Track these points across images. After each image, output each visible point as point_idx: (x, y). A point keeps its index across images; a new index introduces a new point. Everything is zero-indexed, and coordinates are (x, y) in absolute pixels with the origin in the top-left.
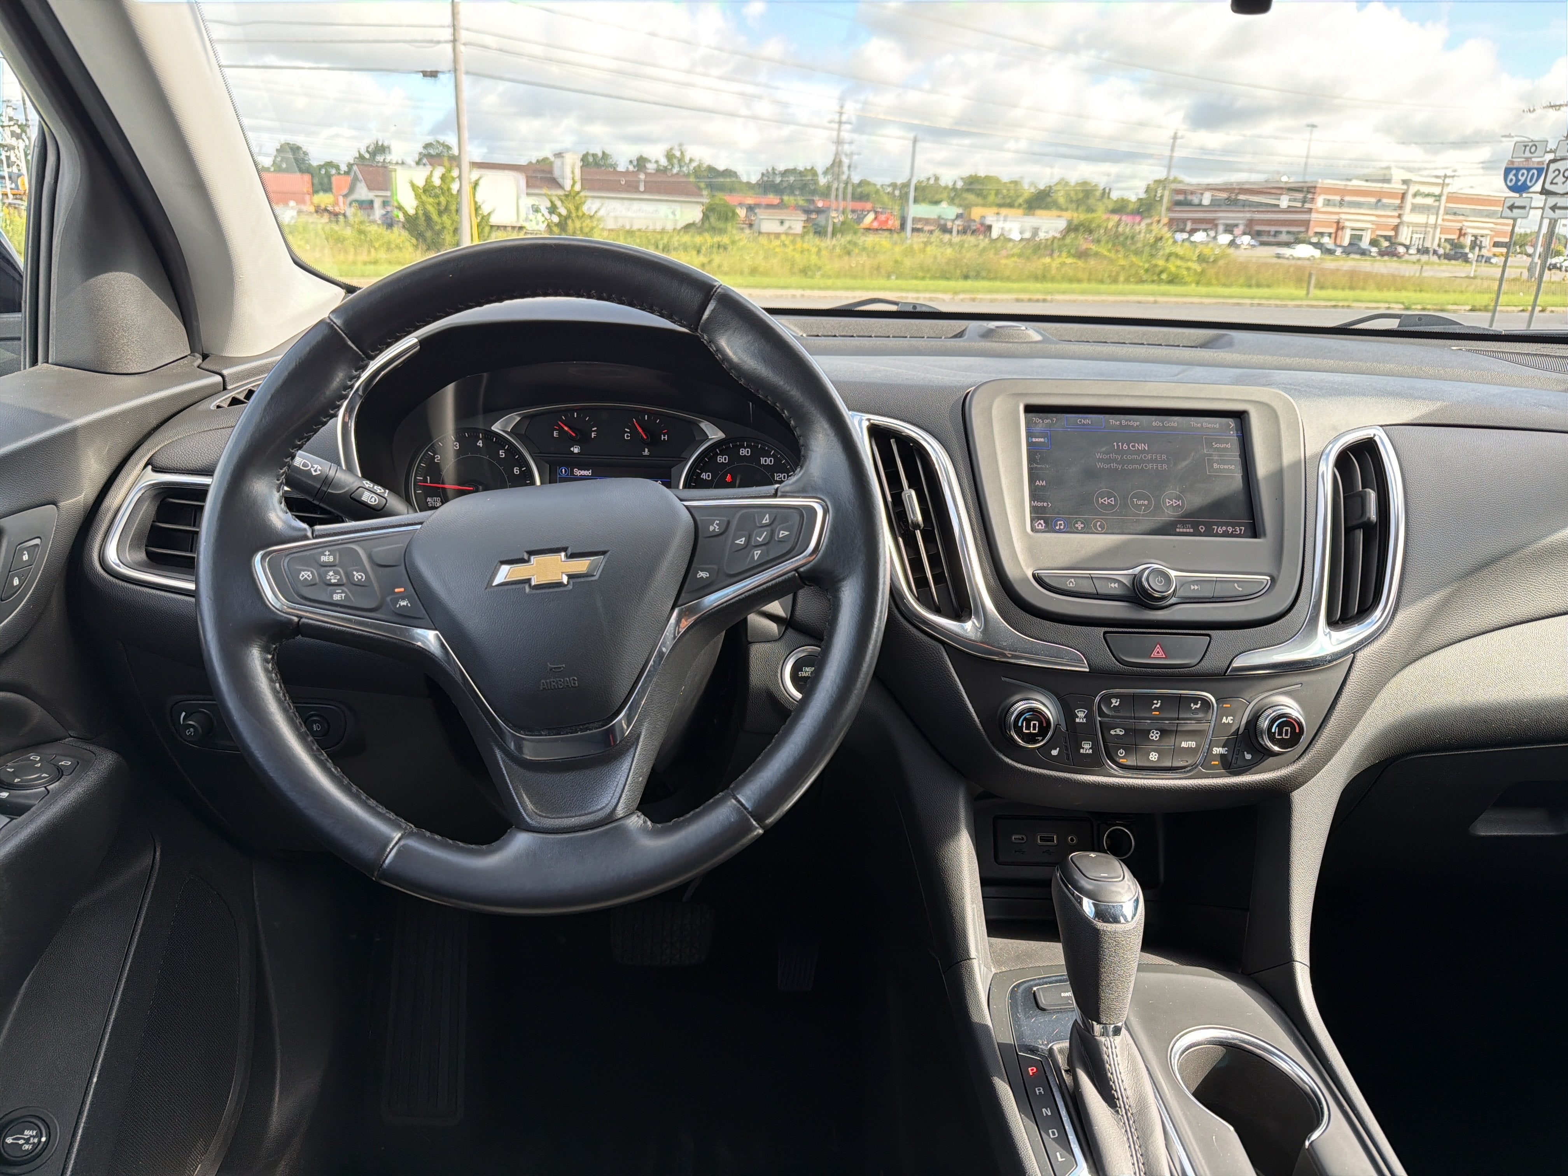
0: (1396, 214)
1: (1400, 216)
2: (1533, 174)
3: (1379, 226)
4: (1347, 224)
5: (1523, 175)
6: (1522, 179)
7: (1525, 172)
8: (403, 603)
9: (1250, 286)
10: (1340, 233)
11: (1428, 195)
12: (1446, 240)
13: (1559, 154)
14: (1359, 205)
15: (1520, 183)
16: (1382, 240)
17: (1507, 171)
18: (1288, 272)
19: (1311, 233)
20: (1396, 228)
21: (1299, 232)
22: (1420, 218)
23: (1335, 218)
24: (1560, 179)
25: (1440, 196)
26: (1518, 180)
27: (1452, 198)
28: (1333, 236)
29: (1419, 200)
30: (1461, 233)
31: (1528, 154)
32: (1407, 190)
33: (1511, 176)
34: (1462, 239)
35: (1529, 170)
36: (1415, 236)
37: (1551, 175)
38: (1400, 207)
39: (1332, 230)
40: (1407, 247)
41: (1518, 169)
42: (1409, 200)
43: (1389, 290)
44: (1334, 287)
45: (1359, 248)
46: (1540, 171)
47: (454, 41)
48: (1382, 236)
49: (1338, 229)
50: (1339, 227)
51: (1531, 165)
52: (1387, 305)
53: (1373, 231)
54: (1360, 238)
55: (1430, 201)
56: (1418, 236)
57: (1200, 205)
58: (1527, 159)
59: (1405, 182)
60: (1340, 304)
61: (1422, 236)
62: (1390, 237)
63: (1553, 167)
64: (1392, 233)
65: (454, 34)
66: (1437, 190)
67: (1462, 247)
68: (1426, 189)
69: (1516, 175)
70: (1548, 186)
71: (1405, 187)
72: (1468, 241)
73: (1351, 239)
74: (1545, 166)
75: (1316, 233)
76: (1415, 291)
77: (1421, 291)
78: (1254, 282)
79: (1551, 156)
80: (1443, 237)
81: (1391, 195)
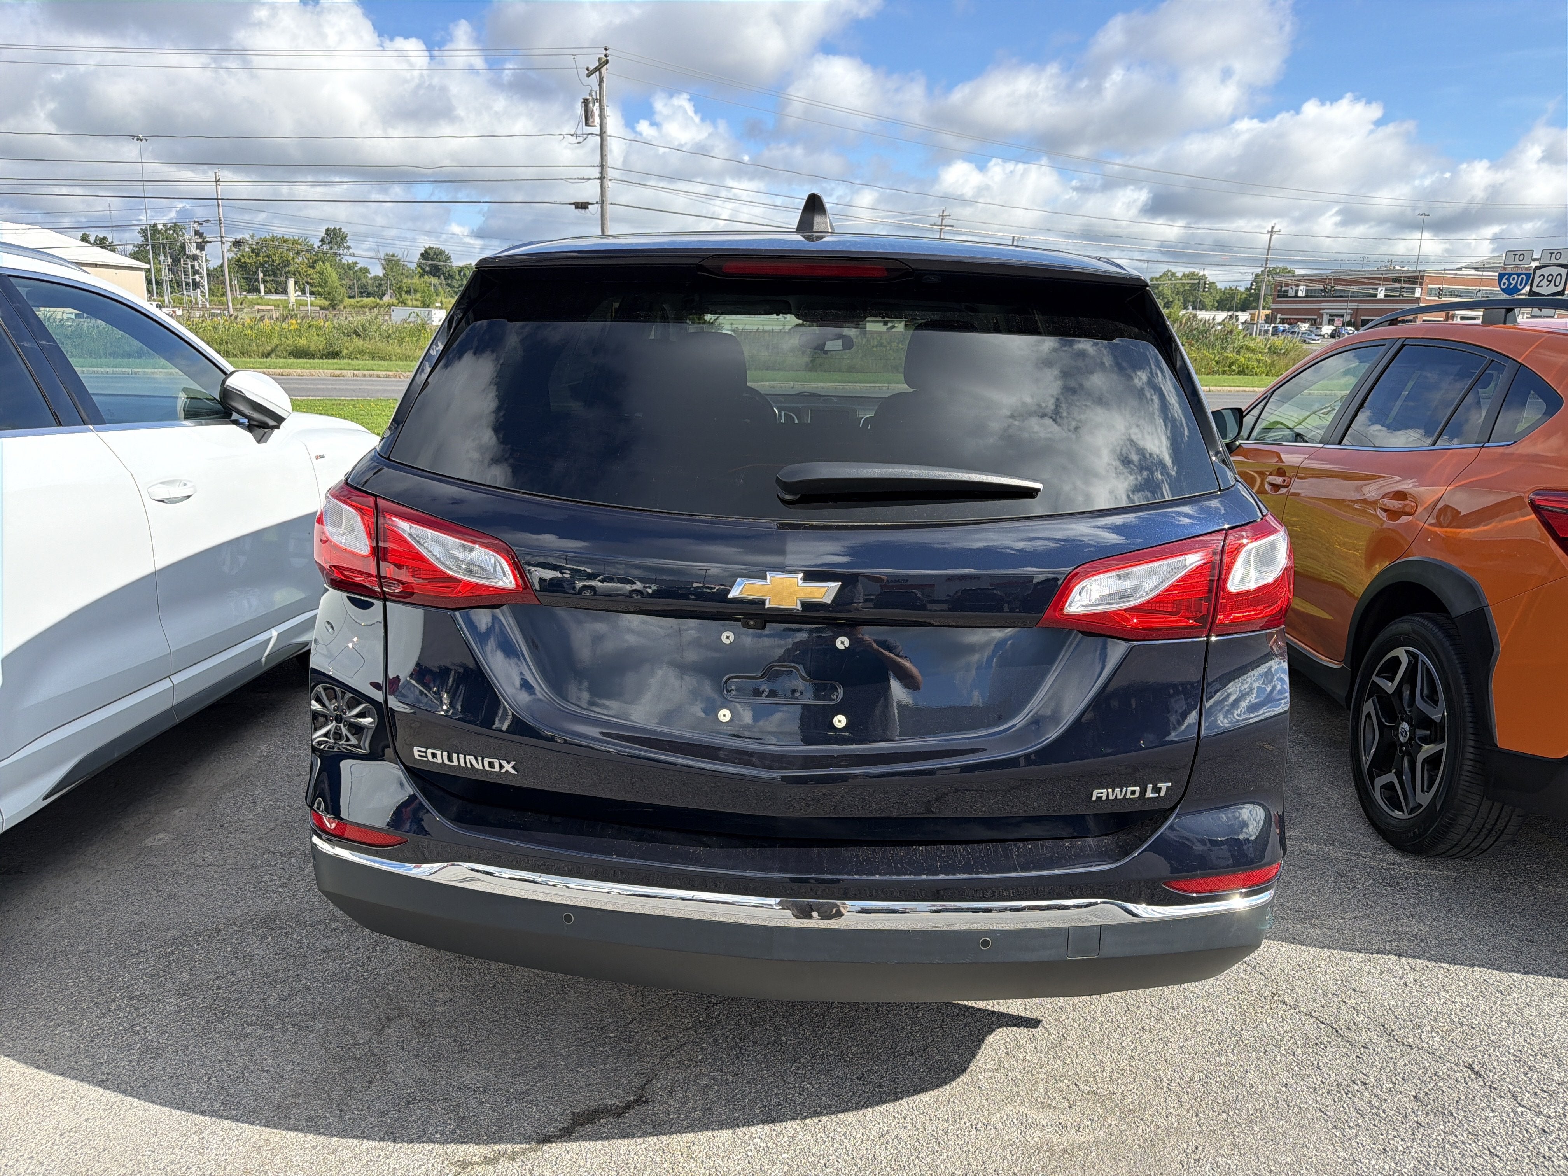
2: (1522, 279)
5: (1514, 279)
6: (1514, 282)
7: (1515, 276)
13: (1543, 262)
17: (1501, 276)
24: (1545, 282)
26: (1510, 284)
31: (1517, 262)
33: (1504, 280)
35: (1519, 275)
37: (1537, 280)
41: (1510, 275)
46: (1528, 275)
47: (602, 178)
51: (1520, 271)
57: (1296, 296)
58: (1517, 266)
63: (1539, 272)
65: (602, 173)
69: (1508, 279)
70: (1535, 289)
74: (1532, 272)
79: (1537, 264)
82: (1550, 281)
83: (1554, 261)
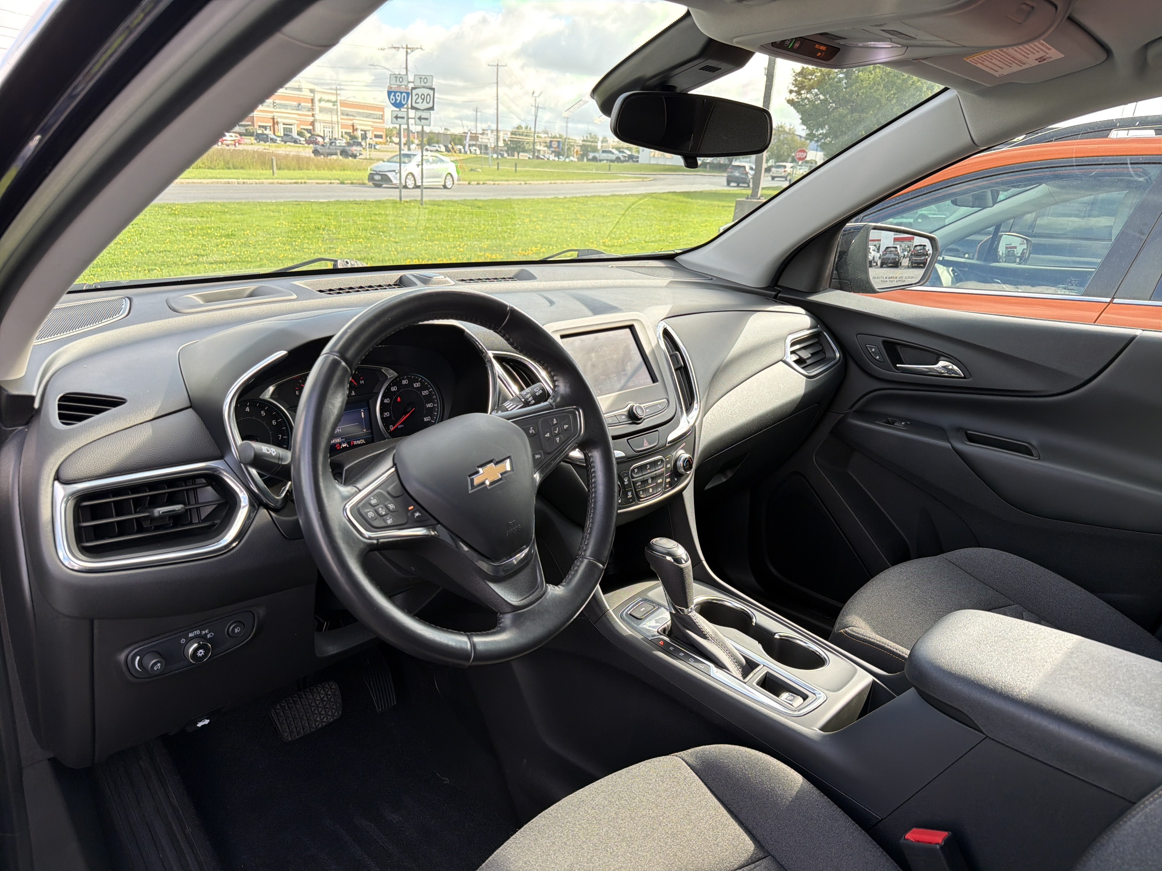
0: (310, 113)
1: (313, 115)
2: (404, 96)
3: (302, 122)
4: (279, 120)
5: (398, 96)
6: (399, 99)
7: (399, 94)
8: (417, 514)
9: (229, 168)
10: (276, 126)
11: (328, 101)
12: (346, 133)
13: (416, 84)
14: (285, 106)
15: (398, 102)
16: (305, 132)
17: (389, 93)
18: (254, 157)
19: (256, 127)
20: (313, 124)
21: (248, 125)
22: (327, 117)
23: (270, 115)
24: (420, 100)
25: (336, 102)
26: (396, 100)
27: (344, 104)
28: (272, 128)
29: (323, 104)
30: (355, 130)
31: (398, 83)
32: (314, 96)
33: (392, 97)
34: (355, 133)
35: (401, 93)
36: (325, 129)
37: (414, 98)
38: (313, 109)
39: (271, 124)
40: (323, 138)
41: (395, 92)
42: (317, 104)
43: (324, 169)
44: (289, 169)
45: (292, 138)
46: (408, 94)
48: (304, 129)
49: (274, 124)
50: (275, 123)
51: (402, 90)
52: (329, 181)
53: (298, 126)
54: (290, 130)
55: (330, 105)
56: (328, 130)
58: (399, 86)
59: (312, 91)
60: (299, 181)
61: (330, 130)
62: (310, 130)
63: (414, 92)
64: (311, 127)
66: (333, 98)
67: (356, 138)
68: (326, 97)
69: (394, 96)
70: (414, 104)
71: (312, 95)
72: (359, 134)
73: (284, 131)
74: (410, 91)
75: (260, 126)
76: (341, 170)
77: (344, 170)
78: (231, 165)
79: (412, 85)
80: (344, 131)
81: (305, 100)
82: (423, 99)
83: (423, 84)
